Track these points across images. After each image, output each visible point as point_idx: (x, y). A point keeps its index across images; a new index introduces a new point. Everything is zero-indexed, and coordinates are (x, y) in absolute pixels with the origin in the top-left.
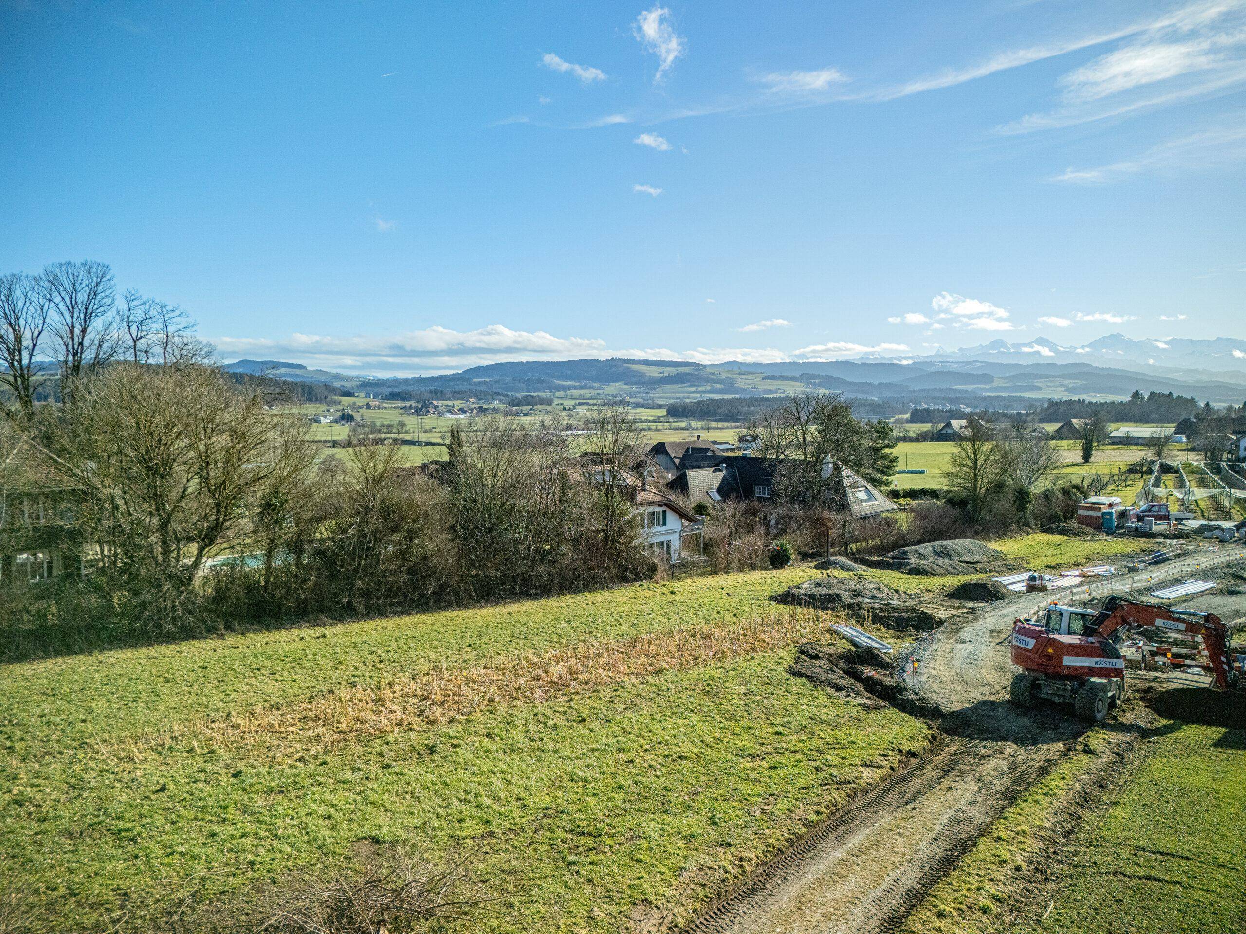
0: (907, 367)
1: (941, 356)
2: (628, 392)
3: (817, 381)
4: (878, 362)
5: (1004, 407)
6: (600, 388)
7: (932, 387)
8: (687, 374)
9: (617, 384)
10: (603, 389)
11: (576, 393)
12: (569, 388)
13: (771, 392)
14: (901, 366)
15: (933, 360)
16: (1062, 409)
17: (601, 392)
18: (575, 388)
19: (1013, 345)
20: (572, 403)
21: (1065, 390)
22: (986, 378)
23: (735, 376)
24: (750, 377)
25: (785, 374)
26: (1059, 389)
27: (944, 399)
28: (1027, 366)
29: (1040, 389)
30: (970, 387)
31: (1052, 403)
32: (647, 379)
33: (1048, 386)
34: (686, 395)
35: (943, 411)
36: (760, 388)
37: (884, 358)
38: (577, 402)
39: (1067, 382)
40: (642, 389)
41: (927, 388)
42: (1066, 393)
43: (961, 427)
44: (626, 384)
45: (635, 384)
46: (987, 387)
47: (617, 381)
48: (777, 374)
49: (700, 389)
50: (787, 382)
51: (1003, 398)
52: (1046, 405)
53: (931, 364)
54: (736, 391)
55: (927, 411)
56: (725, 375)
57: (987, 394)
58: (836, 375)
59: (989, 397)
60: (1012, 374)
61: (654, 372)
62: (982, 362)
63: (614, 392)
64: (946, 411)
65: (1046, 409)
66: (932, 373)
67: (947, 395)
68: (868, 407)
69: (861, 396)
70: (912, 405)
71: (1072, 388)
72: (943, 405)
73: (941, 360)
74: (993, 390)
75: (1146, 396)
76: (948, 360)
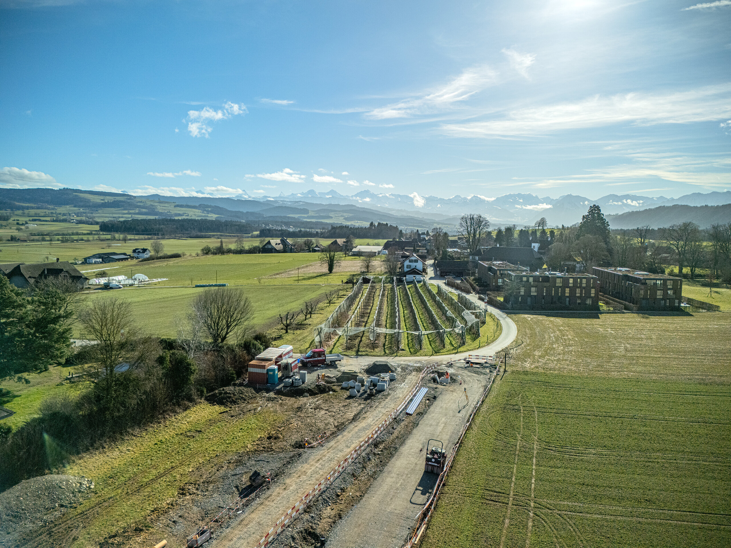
0: (264, 203)
1: (282, 197)
2: (76, 212)
3: (210, 209)
5: (312, 228)
6: (53, 209)
7: (276, 215)
8: (121, 201)
9: (68, 206)
10: (56, 209)
11: (32, 212)
12: (28, 208)
13: (180, 215)
14: (259, 202)
15: (278, 199)
16: (337, 231)
17: (54, 211)
18: (32, 208)
19: (319, 193)
20: (27, 219)
21: (344, 219)
22: (305, 211)
23: (156, 204)
24: (166, 205)
25: (189, 204)
26: (341, 218)
27: (282, 222)
28: (326, 205)
29: (332, 218)
30: (296, 216)
31: (334, 227)
32: (91, 204)
33: (336, 217)
34: (120, 215)
35: (277, 230)
36: (173, 212)
37: (250, 197)
38: (31, 218)
39: (345, 214)
40: (87, 211)
41: (274, 215)
42: (344, 220)
43: (276, 244)
44: (75, 207)
45: (82, 207)
46: (306, 216)
47: (67, 204)
48: (184, 204)
49: (131, 211)
50: (190, 209)
51: (312, 223)
52: (330, 228)
53: (276, 202)
54: (156, 214)
55: (269, 230)
56: (149, 203)
57: (305, 220)
58: (221, 205)
59: (306, 222)
60: (318, 209)
61: (97, 199)
62: (303, 202)
63: (65, 212)
64: (279, 231)
65: (330, 231)
66: (277, 207)
67: (284, 220)
68: (237, 227)
69: (235, 219)
70: (264, 226)
71: (347, 217)
72: (281, 226)
73: (282, 199)
74: (308, 217)
75: (376, 224)
76: (285, 200)
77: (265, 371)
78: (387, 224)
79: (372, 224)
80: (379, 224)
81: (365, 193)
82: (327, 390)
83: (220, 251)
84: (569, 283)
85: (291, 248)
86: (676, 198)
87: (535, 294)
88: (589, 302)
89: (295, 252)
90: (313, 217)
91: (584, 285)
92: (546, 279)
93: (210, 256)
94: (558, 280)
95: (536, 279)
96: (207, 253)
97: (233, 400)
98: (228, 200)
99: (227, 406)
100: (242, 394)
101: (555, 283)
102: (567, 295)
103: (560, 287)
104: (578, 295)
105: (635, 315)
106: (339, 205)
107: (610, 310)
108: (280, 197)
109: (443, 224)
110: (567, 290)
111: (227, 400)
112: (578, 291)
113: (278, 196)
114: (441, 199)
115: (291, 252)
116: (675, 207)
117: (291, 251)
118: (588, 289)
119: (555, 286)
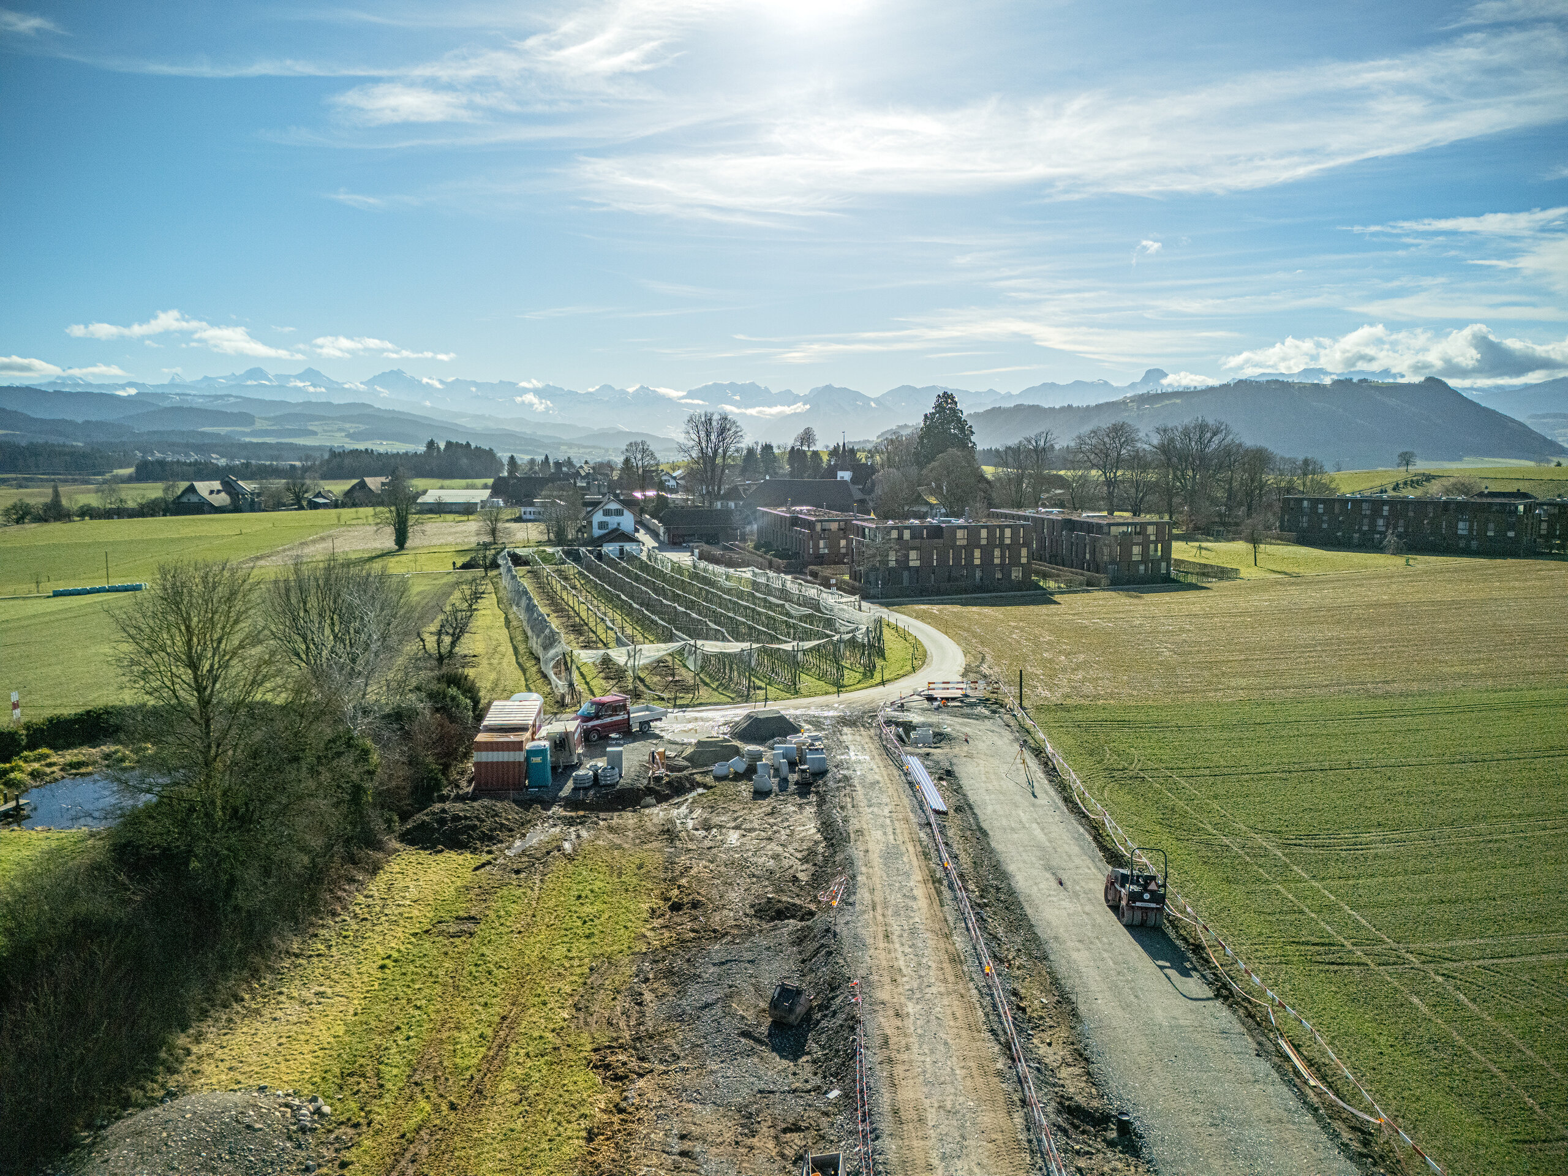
0: (129, 400)
1: (177, 386)
4: (79, 390)
5: (277, 458)
7: (169, 429)
14: (118, 397)
15: (166, 391)
16: (347, 461)
19: (277, 376)
21: (347, 436)
22: (245, 418)
26: (338, 434)
27: (187, 445)
28: (298, 404)
29: (315, 433)
30: (223, 430)
31: (334, 454)
33: (325, 431)
35: (185, 463)
37: (90, 385)
39: (347, 426)
41: (161, 429)
42: (347, 440)
43: (212, 492)
46: (247, 430)
51: (270, 446)
52: (326, 456)
53: (164, 396)
55: (161, 463)
57: (247, 440)
59: (252, 443)
60: (278, 413)
62: (237, 397)
64: (190, 464)
65: (328, 461)
66: (166, 408)
67: (191, 441)
68: (68, 458)
69: (53, 439)
70: (139, 454)
71: (354, 433)
72: (187, 455)
73: (178, 391)
74: (254, 434)
75: (442, 446)
76: (188, 392)
77: (520, 757)
78: (468, 445)
79: (431, 445)
80: (449, 444)
81: (394, 377)
82: (688, 786)
83: (54, 513)
84: (980, 538)
85: (253, 500)
86: (1015, 392)
87: (917, 563)
88: (1016, 574)
89: (264, 511)
90: (267, 433)
91: (1008, 541)
92: (936, 532)
93: (31, 527)
94: (960, 534)
95: (916, 532)
96: (19, 521)
97: (482, 832)
98: (29, 392)
99: (476, 849)
100: (496, 815)
101: (955, 538)
102: (977, 562)
103: (964, 547)
104: (997, 561)
105: (1107, 594)
106: (330, 403)
107: (1059, 587)
108: (172, 385)
109: (579, 446)
110: (977, 553)
111: (470, 836)
112: (997, 552)
113: (166, 382)
114: (570, 392)
115: (252, 510)
116: (1019, 408)
117: (253, 507)
118: (1014, 548)
119: (954, 546)
